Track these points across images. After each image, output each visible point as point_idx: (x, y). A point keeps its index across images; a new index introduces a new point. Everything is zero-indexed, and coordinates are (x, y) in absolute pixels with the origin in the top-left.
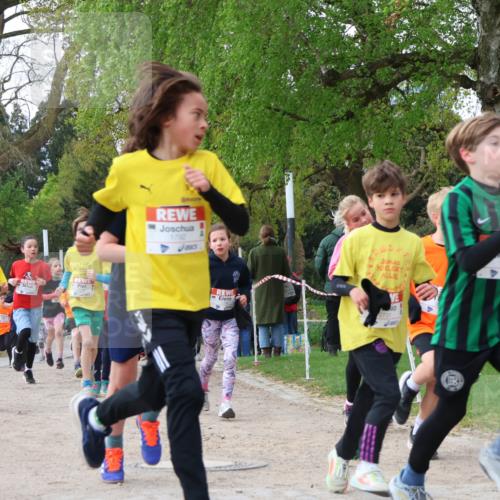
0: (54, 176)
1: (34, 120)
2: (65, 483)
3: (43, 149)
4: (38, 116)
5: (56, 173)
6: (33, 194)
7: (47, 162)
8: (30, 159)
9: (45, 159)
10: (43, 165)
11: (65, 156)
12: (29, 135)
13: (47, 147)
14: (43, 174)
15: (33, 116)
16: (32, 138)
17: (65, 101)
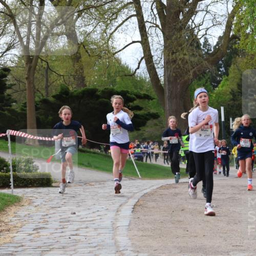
0: (226, 77)
1: (215, 46)
2: (242, 246)
3: (220, 62)
4: (218, 44)
5: (228, 75)
6: (215, 87)
7: (222, 69)
8: (214, 68)
9: (221, 68)
10: (220, 71)
11: (232, 66)
12: (213, 54)
13: (222, 61)
14: (220, 76)
15: (215, 44)
16: (215, 56)
17: (233, 35)
